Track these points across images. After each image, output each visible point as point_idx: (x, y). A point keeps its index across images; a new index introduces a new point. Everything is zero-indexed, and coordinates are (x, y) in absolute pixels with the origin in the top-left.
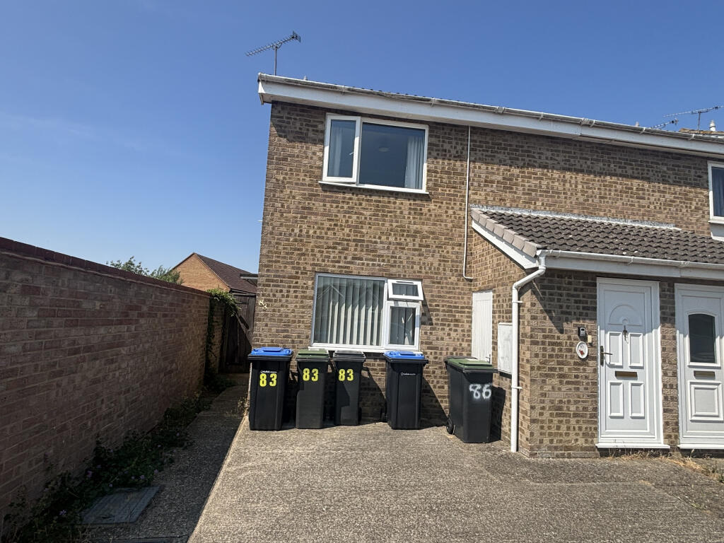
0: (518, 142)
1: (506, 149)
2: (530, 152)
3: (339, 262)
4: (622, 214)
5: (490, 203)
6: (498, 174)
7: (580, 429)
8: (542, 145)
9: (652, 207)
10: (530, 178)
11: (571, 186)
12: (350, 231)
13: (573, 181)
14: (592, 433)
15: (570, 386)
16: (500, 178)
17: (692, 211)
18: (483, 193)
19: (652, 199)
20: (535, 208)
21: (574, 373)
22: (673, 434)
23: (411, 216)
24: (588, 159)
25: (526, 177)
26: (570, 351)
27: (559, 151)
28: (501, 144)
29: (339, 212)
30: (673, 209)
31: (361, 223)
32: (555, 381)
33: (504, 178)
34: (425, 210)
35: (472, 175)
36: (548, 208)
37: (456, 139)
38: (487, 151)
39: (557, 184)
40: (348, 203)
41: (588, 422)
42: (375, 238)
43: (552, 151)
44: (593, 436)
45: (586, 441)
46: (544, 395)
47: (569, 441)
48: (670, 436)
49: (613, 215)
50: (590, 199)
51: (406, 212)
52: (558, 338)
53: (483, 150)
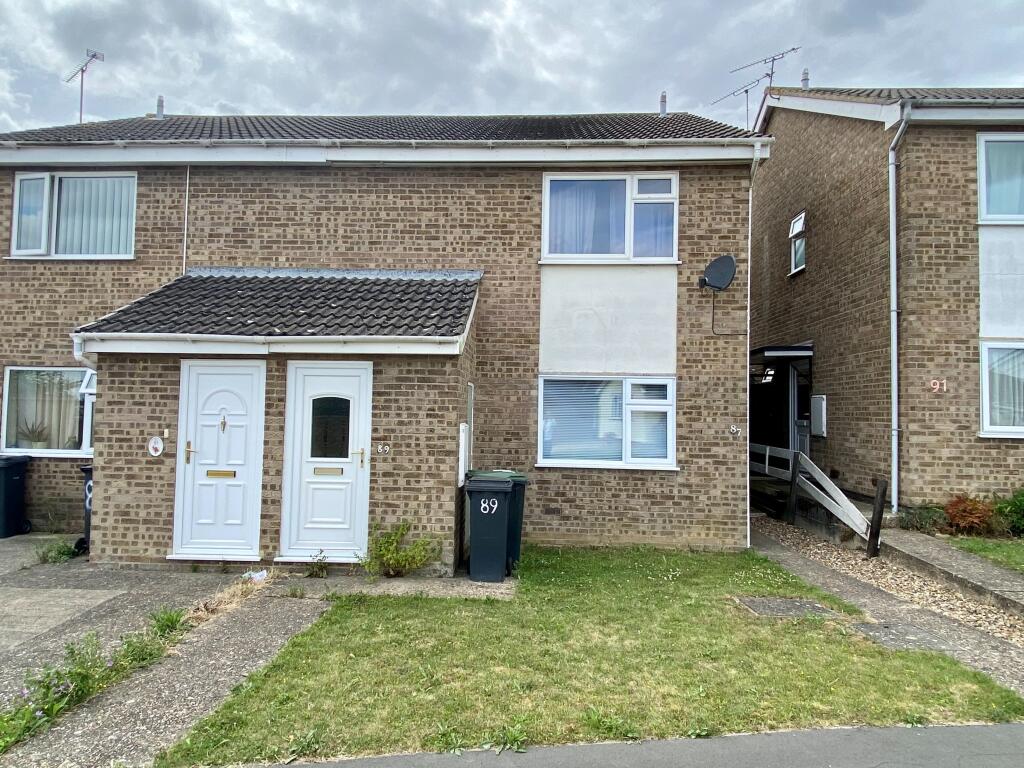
0: (255, 179)
1: (238, 191)
2: (271, 190)
3: (29, 352)
4: (403, 263)
5: (216, 264)
6: (227, 224)
7: (151, 537)
8: (287, 179)
9: (449, 249)
10: (271, 225)
11: (328, 231)
12: (42, 313)
13: (331, 225)
14: (166, 542)
15: (140, 489)
16: (229, 230)
17: (511, 249)
18: (207, 252)
19: (450, 238)
20: (277, 265)
21: (146, 473)
22: (271, 545)
23: (115, 289)
24: (354, 192)
25: (264, 225)
26: (142, 447)
27: (312, 185)
28: (230, 185)
29: (29, 291)
30: (483, 249)
31: (55, 302)
32: (122, 483)
33: (235, 230)
34: (132, 280)
35: (192, 229)
36: (294, 264)
37: (172, 184)
38: (213, 196)
39: (308, 230)
40: (40, 279)
41: (161, 529)
42: (71, 319)
43: (302, 186)
44: (167, 545)
45: (158, 551)
46: (108, 498)
47: (137, 551)
48: (267, 547)
49: (389, 266)
50: (356, 248)
51: (108, 286)
52: (128, 433)
53: (208, 196)
